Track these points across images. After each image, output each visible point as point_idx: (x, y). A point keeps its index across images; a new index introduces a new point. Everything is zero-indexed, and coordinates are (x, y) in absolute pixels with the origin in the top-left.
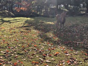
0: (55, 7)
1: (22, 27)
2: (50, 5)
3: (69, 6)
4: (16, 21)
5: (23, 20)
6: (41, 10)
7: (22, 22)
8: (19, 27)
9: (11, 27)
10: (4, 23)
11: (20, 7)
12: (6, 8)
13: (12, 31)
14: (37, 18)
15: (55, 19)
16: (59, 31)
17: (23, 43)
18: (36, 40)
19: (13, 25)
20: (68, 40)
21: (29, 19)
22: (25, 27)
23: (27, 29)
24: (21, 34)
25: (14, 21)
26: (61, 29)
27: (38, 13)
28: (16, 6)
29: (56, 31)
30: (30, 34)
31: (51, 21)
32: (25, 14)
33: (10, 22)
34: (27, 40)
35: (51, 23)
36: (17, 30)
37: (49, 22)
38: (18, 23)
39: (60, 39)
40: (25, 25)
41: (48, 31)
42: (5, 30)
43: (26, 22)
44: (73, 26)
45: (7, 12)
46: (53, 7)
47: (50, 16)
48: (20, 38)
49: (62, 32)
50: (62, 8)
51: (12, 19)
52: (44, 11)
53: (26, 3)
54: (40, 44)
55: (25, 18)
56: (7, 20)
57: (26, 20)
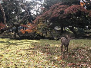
0: (60, 29)
1: (28, 49)
2: (56, 27)
3: (74, 28)
4: (22, 44)
5: (29, 42)
6: (46, 32)
7: (27, 44)
8: (25, 50)
9: (18, 49)
10: (11, 46)
12: (11, 30)
13: (19, 53)
14: (42, 40)
15: (60, 41)
16: (63, 54)
17: (29, 65)
18: (41, 62)
19: (19, 47)
20: (71, 62)
21: (35, 41)
22: (31, 49)
24: (28, 56)
25: (20, 44)
26: (65, 52)
27: (44, 35)
29: (60, 53)
31: (56, 44)
32: (30, 35)
33: (16, 44)
34: (33, 62)
37: (54, 45)
38: (24, 45)
39: (64, 62)
40: (30, 48)
41: (53, 54)
43: (32, 44)
44: (77, 49)
45: (13, 34)
47: (55, 38)
48: (27, 60)
49: (66, 54)
50: (67, 30)
51: (18, 41)
52: (49, 33)
54: (45, 66)
55: (31, 40)
56: (13, 42)
57: (32, 42)
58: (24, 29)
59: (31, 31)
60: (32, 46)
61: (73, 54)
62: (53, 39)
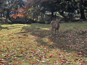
0: (51, 13)
1: (19, 33)
2: (46, 12)
3: (64, 12)
4: (13, 28)
5: (20, 26)
6: (37, 16)
7: (19, 28)
8: (17, 33)
9: (9, 33)
10: (2, 30)
11: (16, 14)
12: (3, 15)
13: (10, 37)
14: (33, 24)
15: (51, 25)
16: (54, 36)
17: (21, 47)
18: (32, 44)
19: (11, 31)
20: (62, 44)
21: (26, 25)
22: (22, 33)
23: (24, 35)
24: (19, 39)
25: (11, 28)
27: (35, 20)
28: (13, 13)
29: (51, 36)
30: (27, 40)
31: (46, 27)
32: (22, 20)
33: (7, 29)
34: (25, 45)
35: (46, 29)
36: (15, 36)
37: (45, 28)
38: (16, 29)
39: (54, 44)
40: (22, 32)
41: (44, 37)
42: (4, 36)
43: (23, 28)
44: (67, 32)
45: (4, 19)
46: (48, 14)
47: (46, 22)
48: (18, 43)
49: (57, 37)
50: (58, 14)
51: (10, 25)
52: (40, 17)
53: (22, 11)
54: (36, 48)
55: (22, 25)
56: (5, 27)
57: (23, 26)
58: (15, 14)
59: (23, 16)
60: (23, 30)
61: (63, 36)
62: (44, 23)
